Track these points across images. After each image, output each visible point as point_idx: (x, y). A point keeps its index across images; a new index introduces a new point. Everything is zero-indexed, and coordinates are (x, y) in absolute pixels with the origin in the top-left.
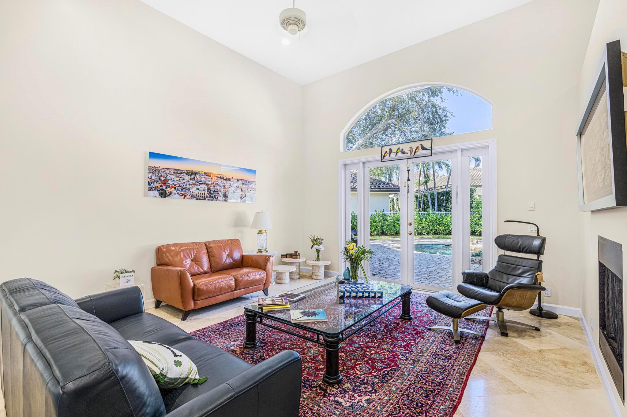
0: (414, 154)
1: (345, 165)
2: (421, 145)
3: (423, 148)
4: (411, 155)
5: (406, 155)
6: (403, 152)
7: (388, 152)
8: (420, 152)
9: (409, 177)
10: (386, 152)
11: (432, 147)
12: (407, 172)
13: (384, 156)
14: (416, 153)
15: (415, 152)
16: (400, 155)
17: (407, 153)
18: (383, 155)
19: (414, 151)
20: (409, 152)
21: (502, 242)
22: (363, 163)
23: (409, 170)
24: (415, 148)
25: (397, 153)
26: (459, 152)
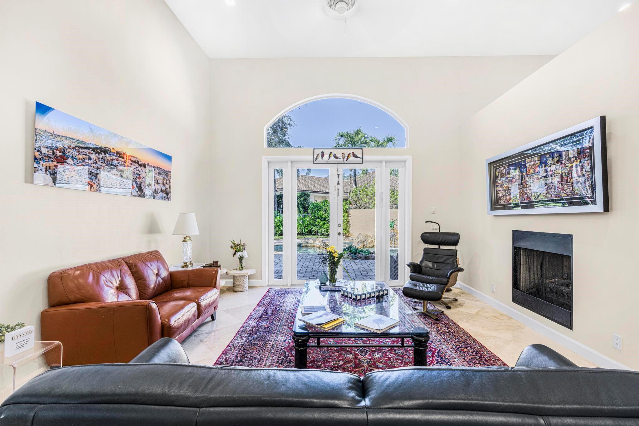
0: (347, 160)
1: (269, 162)
2: (353, 153)
3: (355, 156)
4: (343, 160)
5: (338, 160)
6: (336, 157)
7: (320, 155)
8: (352, 159)
9: (339, 181)
10: (318, 154)
11: (362, 156)
12: (337, 176)
13: (316, 158)
14: (348, 160)
15: (347, 158)
16: (332, 158)
17: (340, 158)
18: (315, 157)
19: (346, 158)
20: (341, 158)
21: (426, 238)
22: (292, 162)
23: (339, 175)
24: (347, 155)
25: (330, 157)
26: (384, 163)
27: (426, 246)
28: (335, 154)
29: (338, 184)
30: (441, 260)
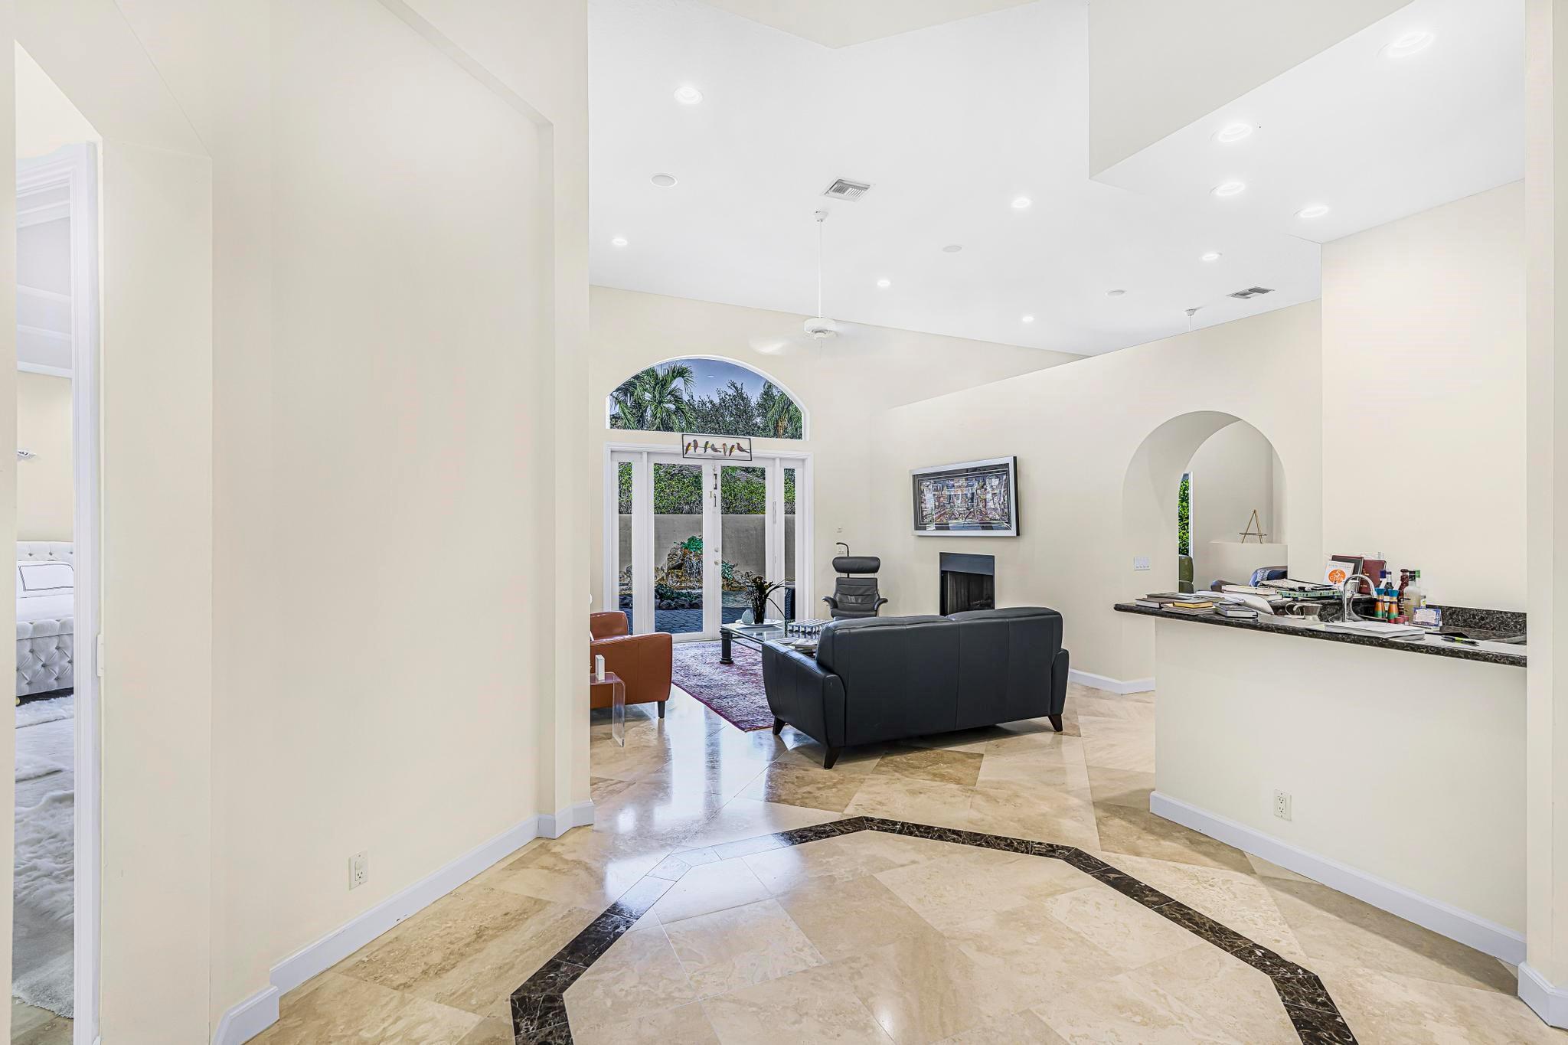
0: (729, 455)
1: (612, 451)
2: (738, 444)
3: (740, 449)
4: (725, 455)
5: (718, 453)
6: (715, 450)
7: (692, 445)
8: (736, 452)
9: (716, 482)
10: (689, 444)
11: (750, 449)
12: (713, 477)
13: (687, 450)
14: (731, 454)
15: (731, 452)
16: (709, 451)
18: (685, 448)
19: (729, 450)
20: (722, 450)
21: (841, 565)
22: (648, 453)
23: (715, 475)
24: (729, 447)
25: (706, 448)
26: (778, 461)
27: (839, 575)
28: (713, 445)
29: (716, 488)
30: (860, 592)
